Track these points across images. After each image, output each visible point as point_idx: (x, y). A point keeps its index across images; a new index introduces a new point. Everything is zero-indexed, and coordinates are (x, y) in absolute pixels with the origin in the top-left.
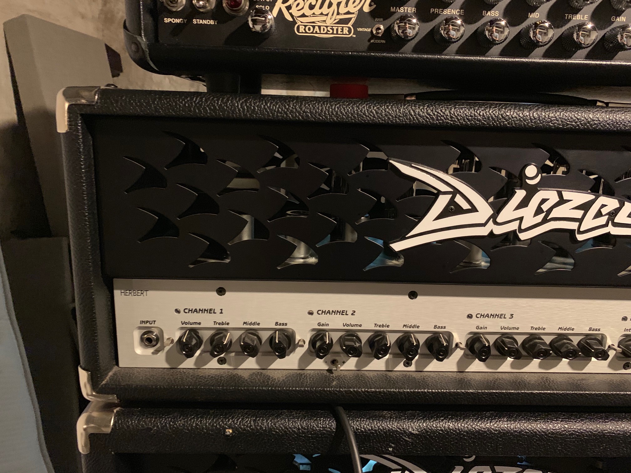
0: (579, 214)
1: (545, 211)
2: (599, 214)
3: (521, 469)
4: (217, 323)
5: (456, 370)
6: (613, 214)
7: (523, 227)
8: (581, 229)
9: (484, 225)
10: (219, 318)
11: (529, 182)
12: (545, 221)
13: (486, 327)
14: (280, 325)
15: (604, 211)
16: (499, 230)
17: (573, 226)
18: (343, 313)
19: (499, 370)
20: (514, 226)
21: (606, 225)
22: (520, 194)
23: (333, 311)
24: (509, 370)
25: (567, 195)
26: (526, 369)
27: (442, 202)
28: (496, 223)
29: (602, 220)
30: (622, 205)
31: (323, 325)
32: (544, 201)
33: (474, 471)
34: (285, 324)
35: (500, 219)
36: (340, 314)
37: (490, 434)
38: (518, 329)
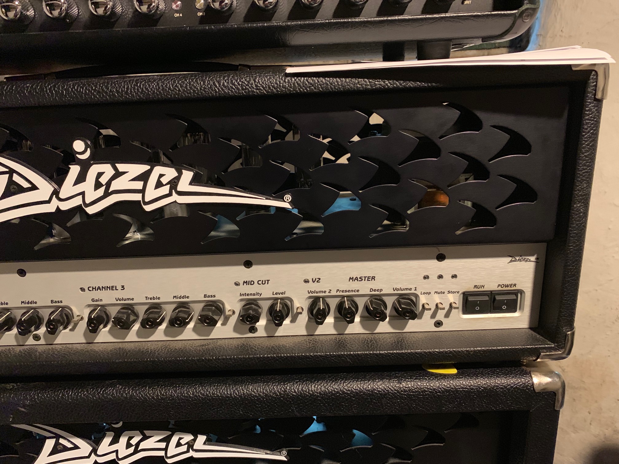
0: (139, 185)
1: (104, 184)
2: (159, 185)
3: (170, 433)
5: (84, 341)
6: (174, 183)
7: (88, 201)
8: (146, 200)
9: (48, 202)
11: (80, 157)
12: (107, 194)
13: (102, 300)
15: (164, 180)
16: (65, 206)
17: (137, 197)
19: (126, 340)
20: (78, 201)
21: (170, 194)
22: (74, 170)
24: (136, 339)
25: (121, 167)
26: (151, 339)
28: (60, 199)
29: (165, 190)
30: (180, 174)
32: (100, 175)
33: (125, 435)
35: (62, 196)
37: (102, 401)
38: (132, 299)
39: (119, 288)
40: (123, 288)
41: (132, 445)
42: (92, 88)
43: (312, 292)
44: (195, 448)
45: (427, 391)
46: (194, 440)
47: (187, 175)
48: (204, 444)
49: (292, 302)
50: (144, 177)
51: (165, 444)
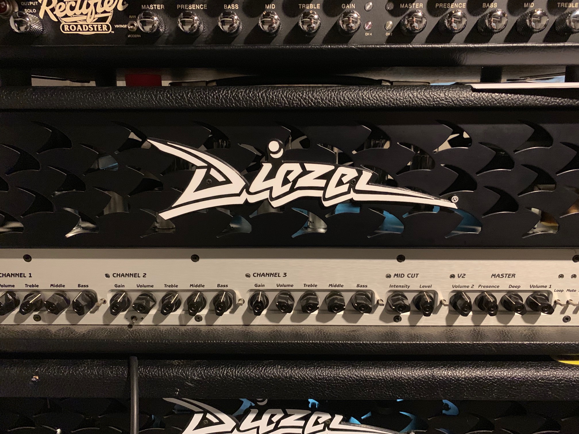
0: (322, 183)
1: (291, 181)
2: (340, 183)
3: (310, 412)
4: (28, 285)
5: (242, 323)
6: (353, 183)
7: (274, 196)
8: (327, 197)
9: (239, 195)
10: (30, 281)
11: (273, 156)
12: (292, 190)
13: (264, 285)
14: (82, 286)
15: (345, 180)
16: (253, 199)
17: (319, 194)
18: (136, 276)
19: (281, 323)
20: (265, 195)
21: (348, 192)
22: (267, 167)
23: (126, 274)
24: (290, 323)
25: (309, 166)
26: (304, 323)
27: (199, 176)
28: (249, 193)
29: (344, 188)
30: (360, 173)
31: (119, 286)
32: (289, 172)
33: (268, 413)
34: (87, 286)
35: (252, 190)
36: (133, 277)
37: (263, 379)
38: (292, 286)
39: (282, 275)
40: (285, 276)
41: (273, 422)
42: (299, 95)
43: (456, 287)
44: (331, 427)
45: (563, 380)
46: (331, 420)
47: (367, 175)
48: (340, 423)
49: (436, 295)
50: (327, 176)
51: (304, 422)
